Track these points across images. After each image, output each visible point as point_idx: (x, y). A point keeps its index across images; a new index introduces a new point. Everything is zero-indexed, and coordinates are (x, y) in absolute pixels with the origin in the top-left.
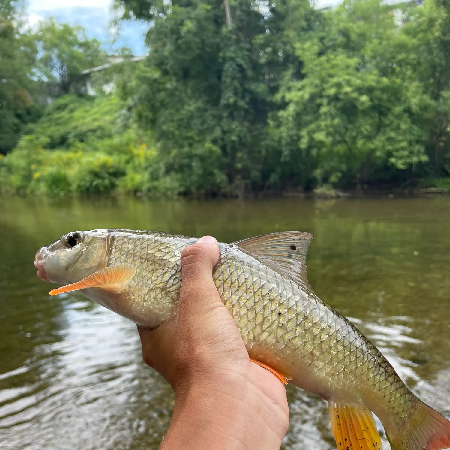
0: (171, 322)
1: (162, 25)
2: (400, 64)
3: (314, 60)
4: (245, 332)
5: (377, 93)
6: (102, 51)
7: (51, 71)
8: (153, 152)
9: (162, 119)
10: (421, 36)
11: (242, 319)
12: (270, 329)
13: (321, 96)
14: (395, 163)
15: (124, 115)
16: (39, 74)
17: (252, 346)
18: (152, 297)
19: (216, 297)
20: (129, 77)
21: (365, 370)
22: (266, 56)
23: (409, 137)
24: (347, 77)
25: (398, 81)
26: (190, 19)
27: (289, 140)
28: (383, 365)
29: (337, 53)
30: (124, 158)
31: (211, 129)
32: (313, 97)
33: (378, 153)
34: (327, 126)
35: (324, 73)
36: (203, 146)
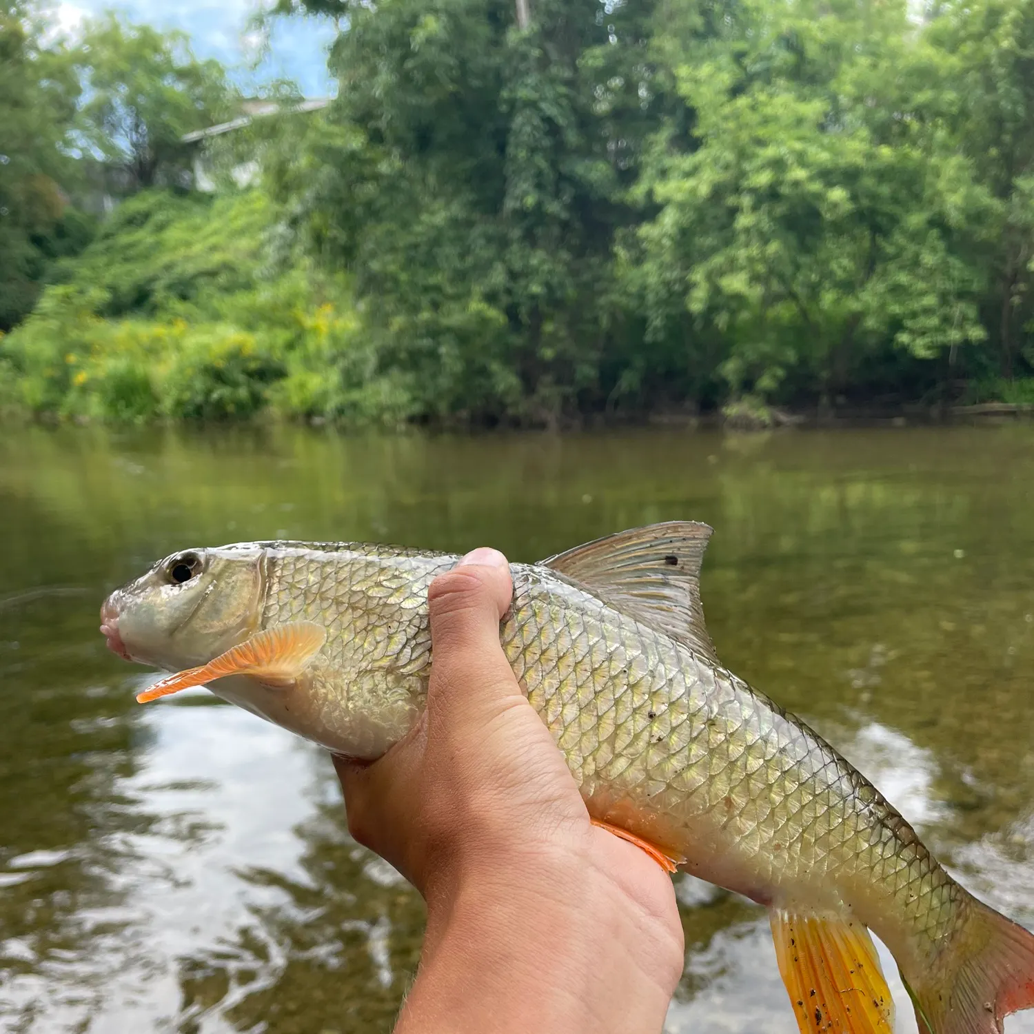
0: (410, 743)
1: (366, 26)
2: (920, 113)
3: (722, 105)
4: (576, 759)
5: (868, 182)
6: (230, 86)
7: (111, 135)
8: (350, 323)
9: (369, 246)
10: (968, 48)
11: (569, 730)
12: (631, 750)
13: (737, 190)
14: (908, 345)
15: (282, 236)
16: (82, 142)
17: (593, 790)
18: (365, 691)
19: (509, 684)
20: (293, 148)
21: (849, 834)
22: (610, 97)
23: (942, 284)
24: (798, 146)
25: (916, 154)
26: (434, 11)
27: (663, 293)
28: (890, 823)
29: (774, 89)
30: (282, 336)
31: (483, 268)
32: (718, 193)
33: (871, 323)
34: (751, 260)
35: (744, 136)
36: (464, 309)
